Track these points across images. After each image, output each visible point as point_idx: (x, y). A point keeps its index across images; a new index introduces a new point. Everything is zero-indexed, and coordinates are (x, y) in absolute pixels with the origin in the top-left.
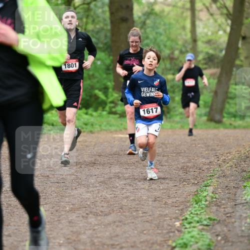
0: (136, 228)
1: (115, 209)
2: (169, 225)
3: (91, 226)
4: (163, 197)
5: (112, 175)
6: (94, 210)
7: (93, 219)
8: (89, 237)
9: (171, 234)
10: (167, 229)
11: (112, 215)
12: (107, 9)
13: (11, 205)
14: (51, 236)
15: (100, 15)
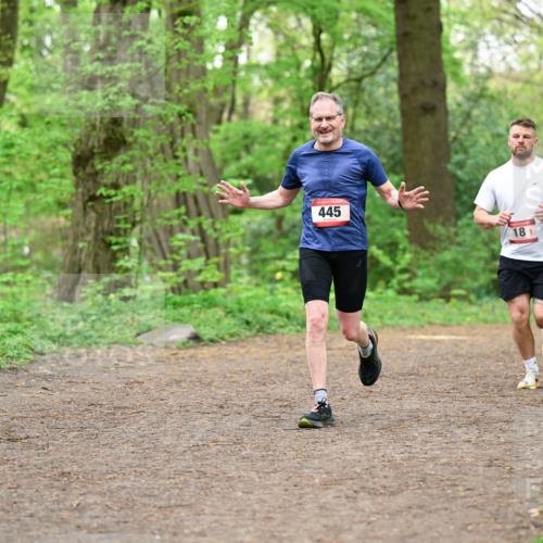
0: (451, 519)
1: (410, 483)
2: (518, 514)
3: (362, 516)
4: (506, 458)
5: (404, 415)
6: (370, 485)
7: (367, 502)
8: (359, 538)
9: (523, 532)
10: (513, 522)
11: (405, 493)
12: (394, 87)
13: (205, 474)
14: (284, 535)
15: (382, 100)
